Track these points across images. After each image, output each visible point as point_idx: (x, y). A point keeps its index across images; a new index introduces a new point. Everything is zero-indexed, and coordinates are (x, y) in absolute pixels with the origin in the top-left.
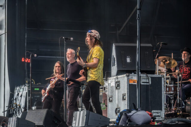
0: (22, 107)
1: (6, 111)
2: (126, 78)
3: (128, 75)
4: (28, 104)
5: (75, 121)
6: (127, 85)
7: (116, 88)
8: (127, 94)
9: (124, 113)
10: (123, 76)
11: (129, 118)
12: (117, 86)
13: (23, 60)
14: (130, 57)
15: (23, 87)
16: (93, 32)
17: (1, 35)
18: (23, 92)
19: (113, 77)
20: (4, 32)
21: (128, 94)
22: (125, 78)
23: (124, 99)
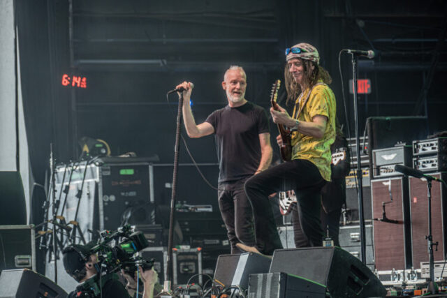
0: (83, 228)
4: (102, 218)
13: (65, 82)
15: (83, 167)
18: (86, 181)
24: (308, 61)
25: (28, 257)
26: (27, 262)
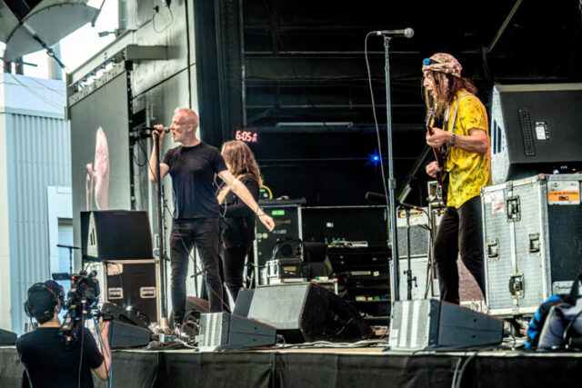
1: (200, 273)
2: (538, 188)
3: (543, 177)
4: (255, 253)
5: (397, 331)
6: (543, 208)
7: (510, 217)
8: (545, 234)
9: (553, 308)
10: (528, 180)
11: (570, 325)
12: (510, 211)
14: (546, 123)
16: (437, 60)
17: (179, 72)
19: (498, 183)
20: (186, 66)
21: (547, 235)
22: (534, 186)
23: (533, 250)
24: (441, 72)
25: (153, 288)
26: (151, 292)
